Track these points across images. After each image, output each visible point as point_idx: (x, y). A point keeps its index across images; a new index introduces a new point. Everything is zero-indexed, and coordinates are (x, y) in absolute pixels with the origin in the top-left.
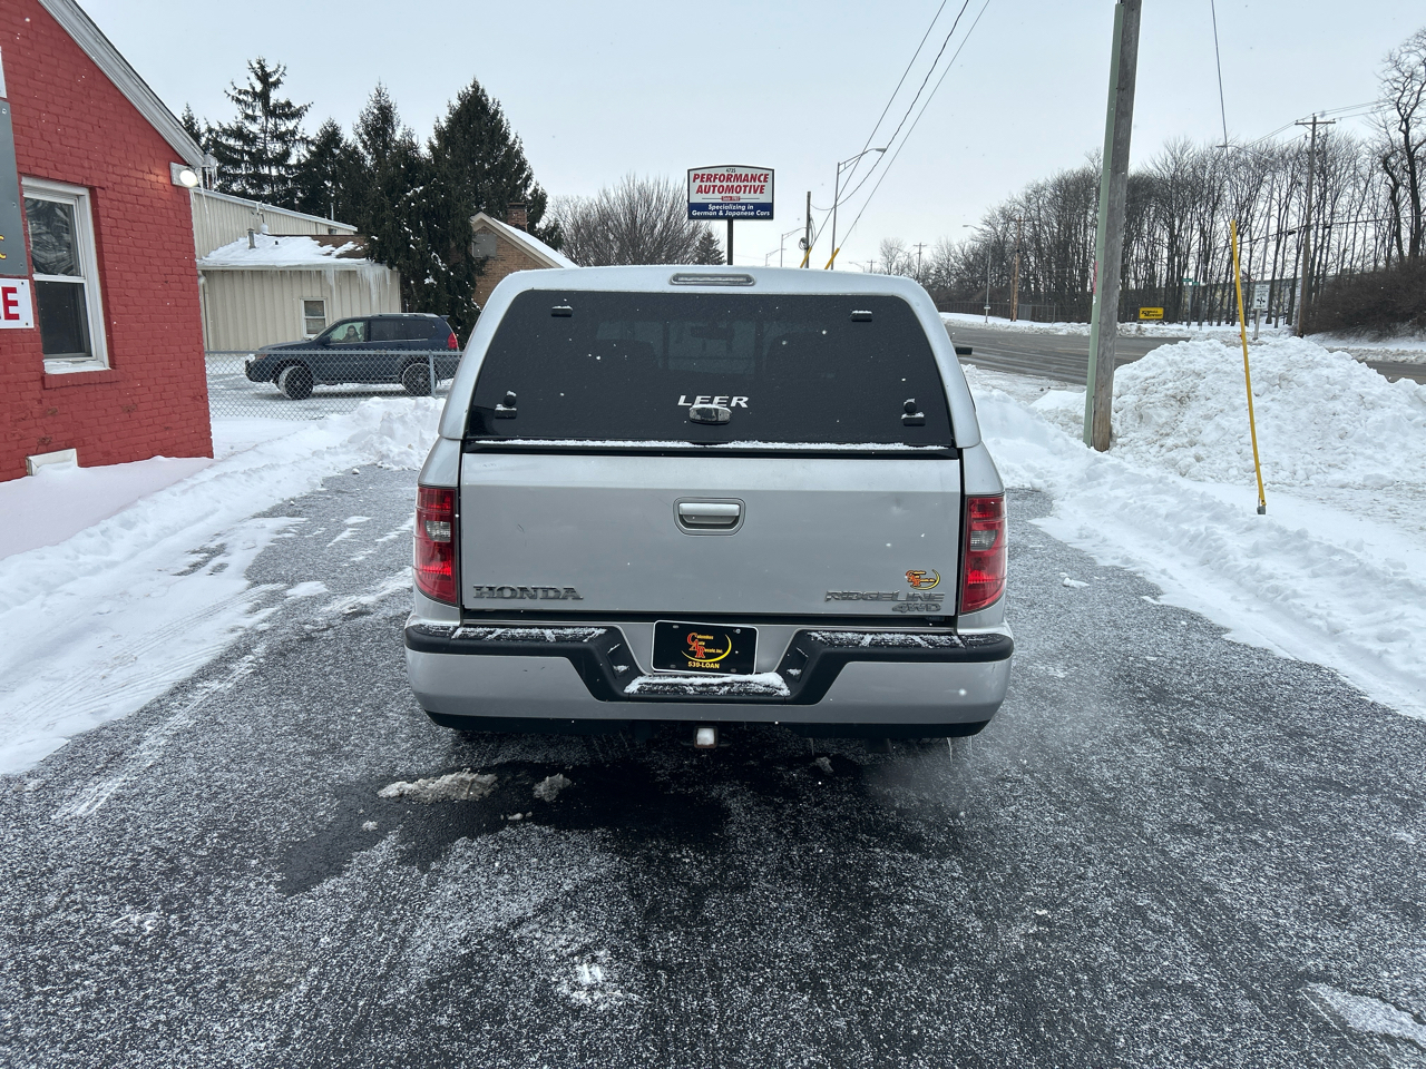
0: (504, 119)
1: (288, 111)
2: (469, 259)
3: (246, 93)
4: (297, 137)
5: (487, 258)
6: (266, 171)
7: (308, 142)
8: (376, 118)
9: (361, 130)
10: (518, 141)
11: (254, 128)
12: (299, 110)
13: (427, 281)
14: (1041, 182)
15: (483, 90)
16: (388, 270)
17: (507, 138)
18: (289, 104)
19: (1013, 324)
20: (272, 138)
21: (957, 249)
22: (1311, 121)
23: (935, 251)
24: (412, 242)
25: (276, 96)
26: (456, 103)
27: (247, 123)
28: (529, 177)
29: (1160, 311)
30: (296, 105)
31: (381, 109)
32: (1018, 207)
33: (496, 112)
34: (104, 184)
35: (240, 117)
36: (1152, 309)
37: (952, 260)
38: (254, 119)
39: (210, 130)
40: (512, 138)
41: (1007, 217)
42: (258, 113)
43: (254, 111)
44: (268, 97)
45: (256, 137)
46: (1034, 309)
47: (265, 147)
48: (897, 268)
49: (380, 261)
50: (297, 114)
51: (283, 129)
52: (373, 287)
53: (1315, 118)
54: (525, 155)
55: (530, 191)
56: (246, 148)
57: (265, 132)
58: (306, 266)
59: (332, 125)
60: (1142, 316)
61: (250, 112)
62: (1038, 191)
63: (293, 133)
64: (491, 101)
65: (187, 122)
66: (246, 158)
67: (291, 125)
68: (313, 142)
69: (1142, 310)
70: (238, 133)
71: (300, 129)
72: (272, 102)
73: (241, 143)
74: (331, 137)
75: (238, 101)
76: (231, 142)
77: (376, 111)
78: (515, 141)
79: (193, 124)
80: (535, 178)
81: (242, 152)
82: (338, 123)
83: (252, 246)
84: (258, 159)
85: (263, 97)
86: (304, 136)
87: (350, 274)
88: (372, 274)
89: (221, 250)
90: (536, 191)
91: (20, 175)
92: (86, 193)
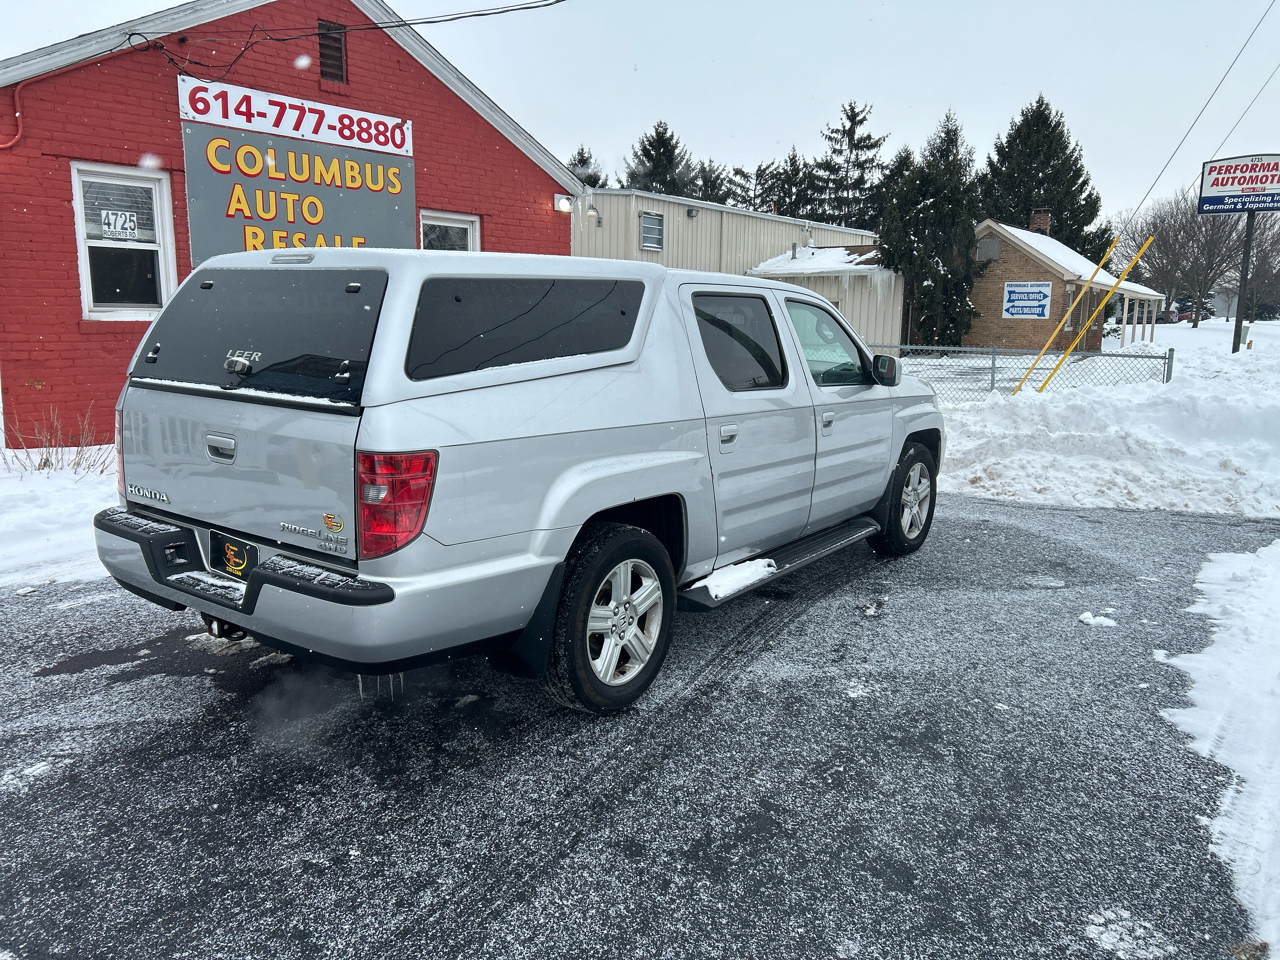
0: (1065, 129)
1: (867, 143)
2: (970, 262)
3: (837, 131)
4: (874, 164)
5: (989, 261)
6: (845, 194)
7: (883, 168)
8: (943, 141)
9: (927, 153)
10: (1078, 148)
11: (839, 160)
12: (878, 141)
13: (925, 283)
15: (1047, 104)
16: (894, 275)
17: (1066, 147)
18: (869, 137)
20: (854, 166)
24: (915, 249)
25: (860, 132)
26: (1019, 119)
27: (834, 156)
28: (1085, 183)
30: (875, 137)
31: (948, 133)
33: (1058, 124)
34: (490, 212)
35: (829, 152)
38: (840, 152)
39: (805, 165)
40: (1071, 147)
42: (845, 147)
43: (841, 146)
44: (854, 132)
45: (840, 168)
47: (846, 175)
49: (887, 267)
50: (876, 145)
51: (863, 158)
52: (879, 290)
54: (1083, 161)
55: (1084, 195)
56: (832, 177)
57: (848, 162)
58: (828, 272)
59: (906, 151)
61: (838, 147)
63: (872, 160)
64: (1054, 113)
65: (791, 160)
66: (831, 185)
67: (870, 154)
68: (887, 167)
70: (827, 165)
71: (878, 158)
72: (856, 137)
73: (828, 173)
74: (904, 161)
75: (830, 139)
76: (821, 173)
77: (943, 135)
78: (1074, 149)
79: (796, 161)
80: (1091, 183)
81: (827, 181)
82: (911, 149)
83: (794, 257)
84: (841, 185)
85: (850, 133)
86: (880, 163)
87: (862, 279)
88: (880, 278)
89: (769, 261)
90: (1090, 195)
91: (419, 208)
92: (476, 219)
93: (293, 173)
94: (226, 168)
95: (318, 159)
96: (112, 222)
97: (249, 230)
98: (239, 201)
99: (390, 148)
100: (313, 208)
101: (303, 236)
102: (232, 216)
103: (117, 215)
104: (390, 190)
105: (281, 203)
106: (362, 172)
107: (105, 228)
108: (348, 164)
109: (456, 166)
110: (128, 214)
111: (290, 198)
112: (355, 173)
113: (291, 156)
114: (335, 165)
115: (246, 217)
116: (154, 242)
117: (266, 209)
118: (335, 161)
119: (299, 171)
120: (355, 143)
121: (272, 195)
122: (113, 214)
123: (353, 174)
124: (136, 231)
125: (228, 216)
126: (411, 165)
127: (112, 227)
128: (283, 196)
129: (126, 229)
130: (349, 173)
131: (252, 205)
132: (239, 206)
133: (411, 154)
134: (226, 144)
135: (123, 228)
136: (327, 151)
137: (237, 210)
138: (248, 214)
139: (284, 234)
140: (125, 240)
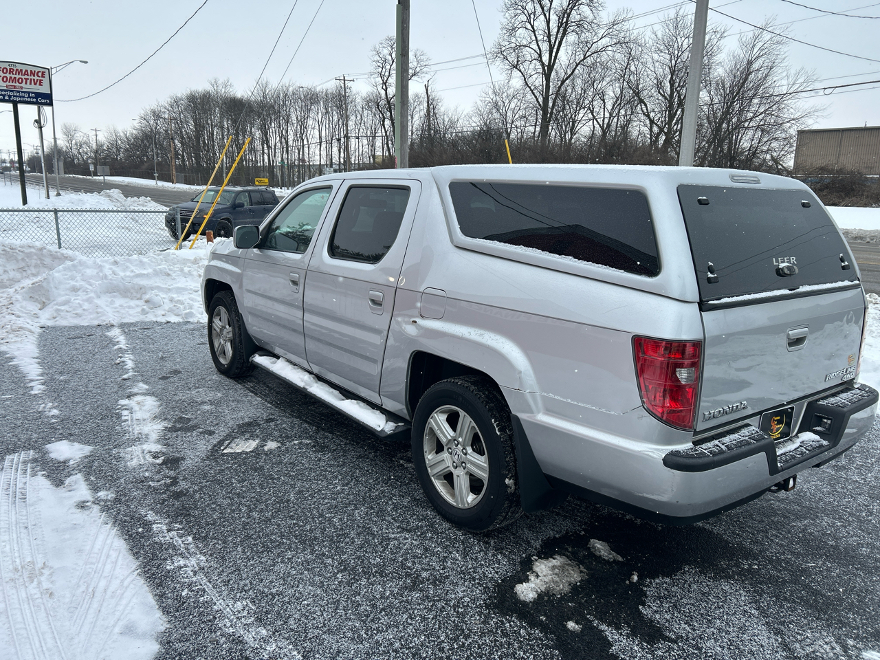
14: (179, 95)
19: (173, 186)
21: (122, 134)
22: (343, 78)
23: (106, 134)
29: (267, 180)
32: (163, 110)
36: (262, 179)
37: (119, 142)
41: (157, 115)
46: (185, 176)
48: (76, 144)
53: (344, 77)
60: (257, 183)
62: (177, 101)
69: (256, 179)
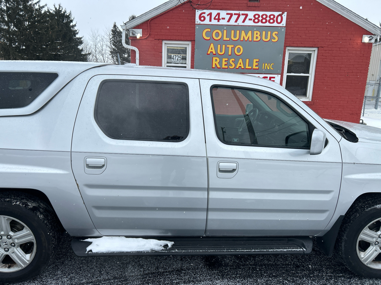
34: (323, 46)
91: (285, 47)
92: (316, 49)
93: (232, 38)
94: (209, 38)
95: (243, 32)
96: (174, 58)
97: (214, 59)
98: (212, 49)
99: (275, 24)
100: (239, 50)
101: (234, 60)
102: (209, 54)
103: (176, 56)
104: (273, 40)
105: (227, 49)
106: (261, 35)
107: (172, 60)
108: (255, 32)
109: (307, 28)
110: (179, 55)
111: (230, 47)
112: (258, 35)
113: (233, 32)
114: (250, 34)
115: (214, 54)
116: (186, 64)
117: (221, 51)
118: (250, 32)
119: (235, 36)
120: (260, 24)
121: (224, 46)
122: (175, 56)
123: (257, 36)
124: (181, 61)
125: (207, 54)
126: (283, 30)
127: (174, 60)
128: (228, 46)
129: (178, 60)
130: (255, 36)
131: (216, 50)
132: (212, 51)
133: (285, 25)
134: (209, 30)
135: (177, 60)
136: (247, 29)
137: (211, 52)
138: (214, 53)
139: (227, 59)
140: (178, 63)
